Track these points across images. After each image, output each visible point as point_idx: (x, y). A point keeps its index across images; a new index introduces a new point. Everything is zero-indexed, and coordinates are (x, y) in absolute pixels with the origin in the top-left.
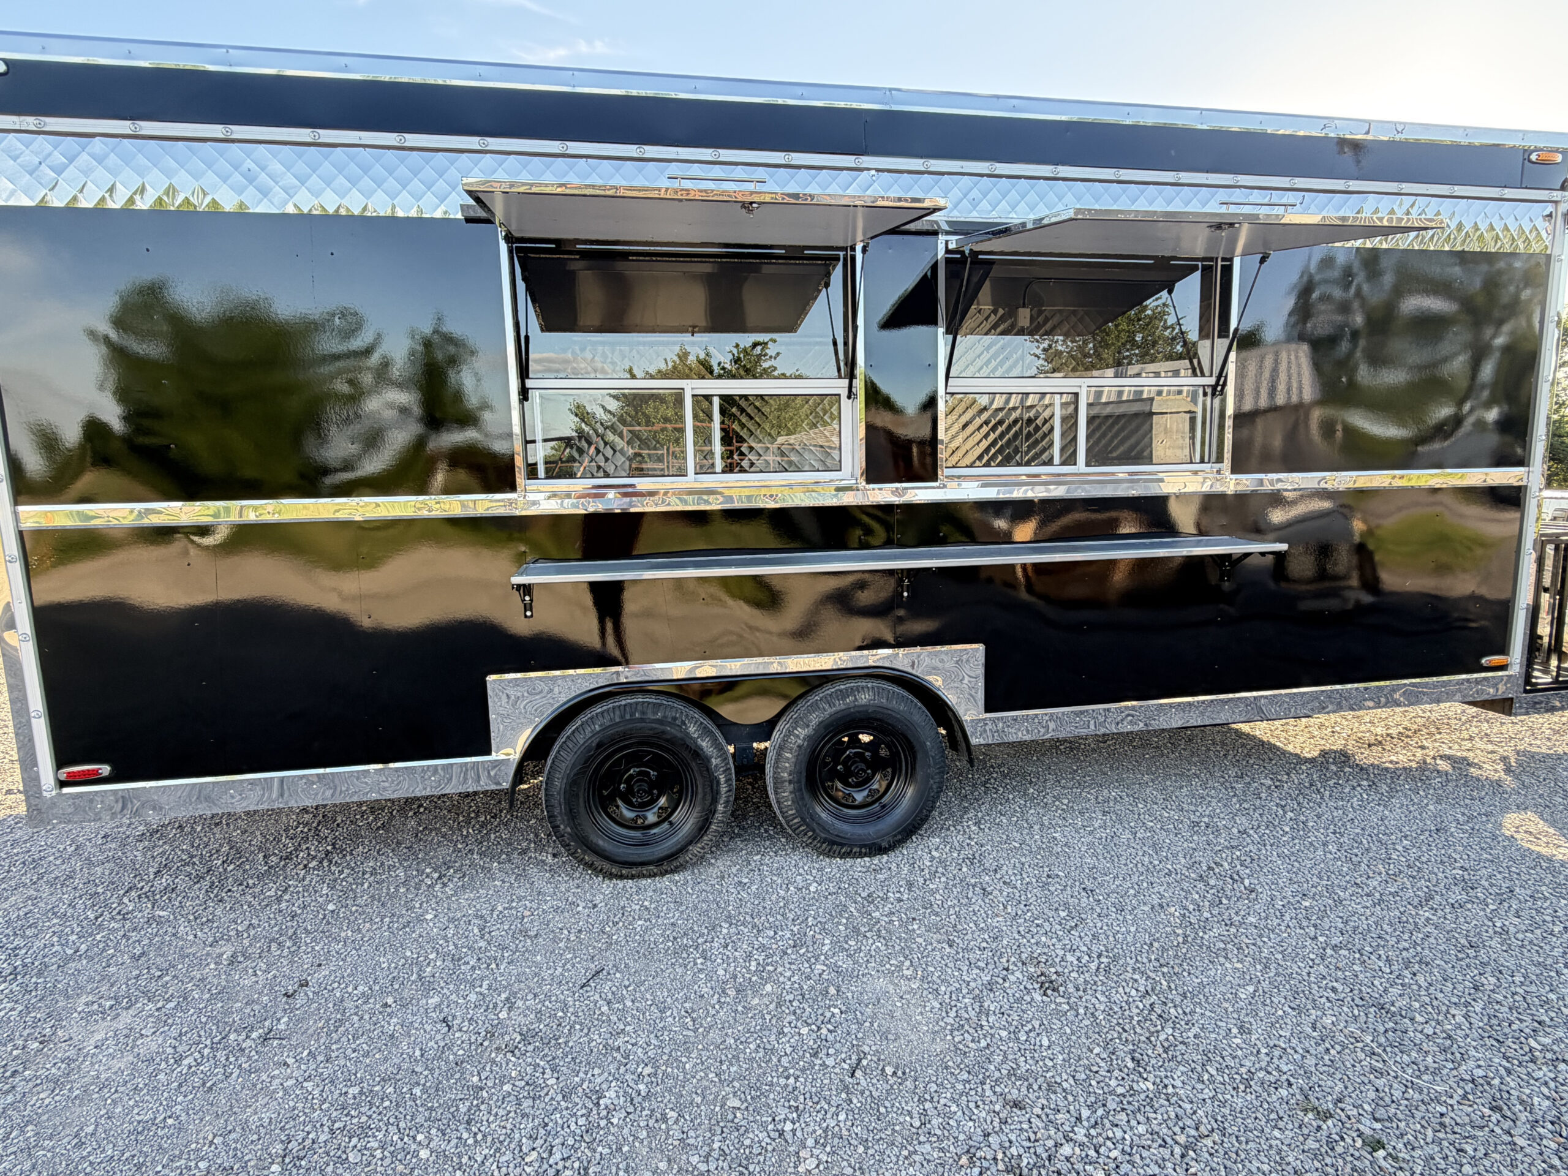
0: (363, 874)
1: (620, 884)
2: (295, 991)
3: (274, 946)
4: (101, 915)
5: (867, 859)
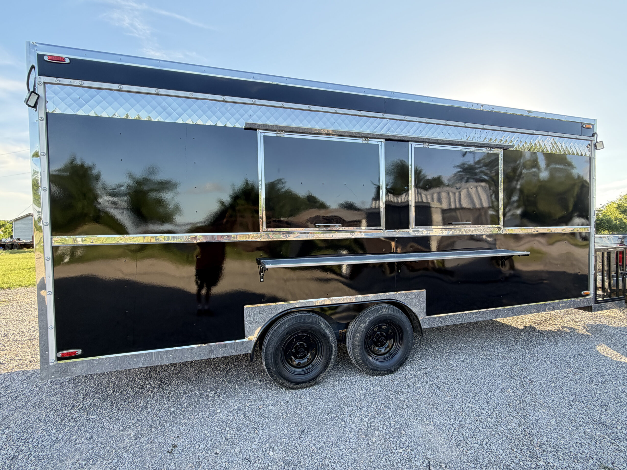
0: (180, 394)
1: (294, 391)
2: (172, 450)
3: (153, 429)
4: (64, 420)
5: (386, 376)
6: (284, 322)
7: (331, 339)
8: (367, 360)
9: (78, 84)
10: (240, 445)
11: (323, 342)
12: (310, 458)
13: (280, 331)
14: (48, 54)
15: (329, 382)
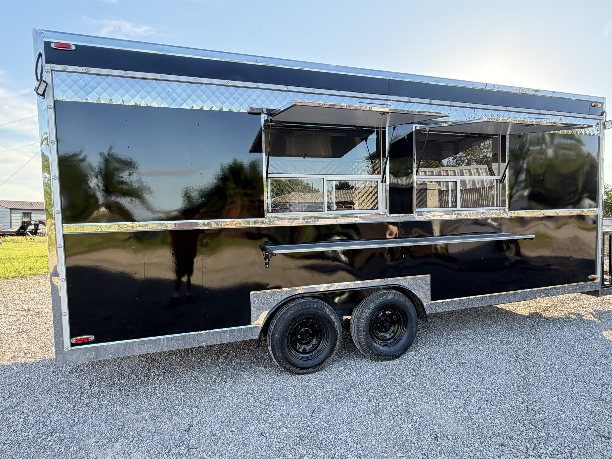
0: (187, 381)
1: (300, 377)
2: (189, 429)
3: (166, 411)
4: (75, 405)
5: (391, 361)
6: (290, 308)
7: (336, 324)
8: (372, 345)
9: (85, 71)
10: (254, 423)
11: (328, 327)
12: (323, 433)
13: (286, 317)
14: (54, 40)
15: (335, 368)
